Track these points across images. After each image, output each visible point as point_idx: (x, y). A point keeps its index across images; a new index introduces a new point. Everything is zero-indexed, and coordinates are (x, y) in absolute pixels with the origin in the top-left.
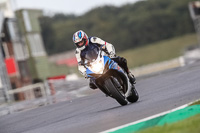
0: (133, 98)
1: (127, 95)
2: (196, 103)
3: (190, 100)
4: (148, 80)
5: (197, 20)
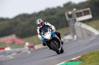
0: (62, 51)
2: (69, 61)
3: (66, 59)
4: (45, 50)
5: (69, 21)
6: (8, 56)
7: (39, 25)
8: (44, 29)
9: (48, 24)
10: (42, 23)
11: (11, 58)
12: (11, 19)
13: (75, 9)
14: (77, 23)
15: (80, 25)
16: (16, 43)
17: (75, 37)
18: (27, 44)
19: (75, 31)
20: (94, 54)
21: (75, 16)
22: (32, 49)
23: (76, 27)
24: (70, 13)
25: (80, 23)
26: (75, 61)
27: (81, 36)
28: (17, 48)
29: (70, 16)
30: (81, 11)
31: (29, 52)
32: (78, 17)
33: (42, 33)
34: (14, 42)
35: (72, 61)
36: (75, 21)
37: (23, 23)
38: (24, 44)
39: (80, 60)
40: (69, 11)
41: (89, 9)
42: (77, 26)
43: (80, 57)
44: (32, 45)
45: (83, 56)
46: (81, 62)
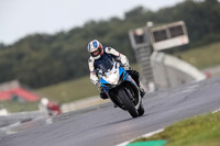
1: (137, 107)
2: (138, 141)
3: (131, 137)
5: (139, 49)
6: (4, 129)
7: (92, 54)
8: (105, 62)
9: (113, 52)
10: (99, 49)
11: (9, 133)
12: (10, 47)
13: (150, 24)
14: (155, 54)
15: (163, 59)
16: (21, 100)
17: (152, 86)
18: (45, 101)
19: (151, 73)
20: (192, 123)
21: (152, 38)
22: (55, 113)
23: (152, 64)
24: (139, 32)
25: (162, 55)
26: (152, 139)
27: (163, 83)
28: (22, 110)
29: (140, 39)
30: (164, 27)
31: (49, 121)
32: (157, 40)
33: (101, 71)
34: (15, 98)
35: (144, 140)
36: (152, 50)
37: (35, 55)
38: (39, 101)
39: (163, 137)
40: (138, 27)
41: (181, 23)
42: (156, 62)
43: (161, 130)
44: (56, 103)
45: (170, 129)
46: (164, 142)
